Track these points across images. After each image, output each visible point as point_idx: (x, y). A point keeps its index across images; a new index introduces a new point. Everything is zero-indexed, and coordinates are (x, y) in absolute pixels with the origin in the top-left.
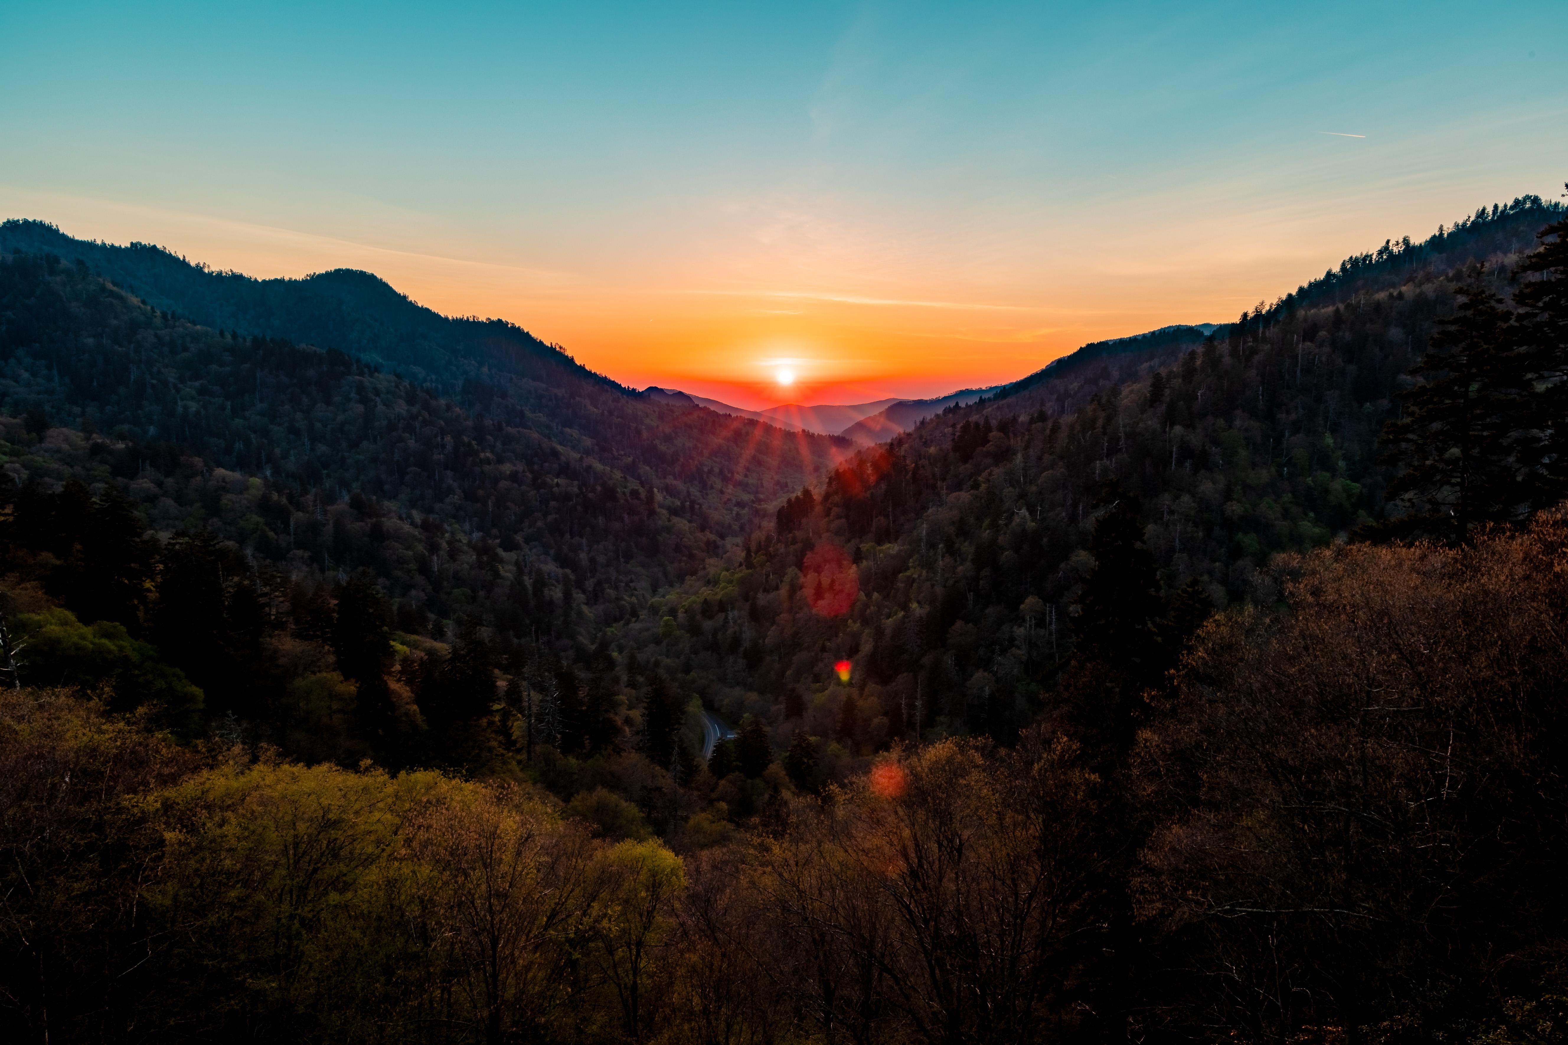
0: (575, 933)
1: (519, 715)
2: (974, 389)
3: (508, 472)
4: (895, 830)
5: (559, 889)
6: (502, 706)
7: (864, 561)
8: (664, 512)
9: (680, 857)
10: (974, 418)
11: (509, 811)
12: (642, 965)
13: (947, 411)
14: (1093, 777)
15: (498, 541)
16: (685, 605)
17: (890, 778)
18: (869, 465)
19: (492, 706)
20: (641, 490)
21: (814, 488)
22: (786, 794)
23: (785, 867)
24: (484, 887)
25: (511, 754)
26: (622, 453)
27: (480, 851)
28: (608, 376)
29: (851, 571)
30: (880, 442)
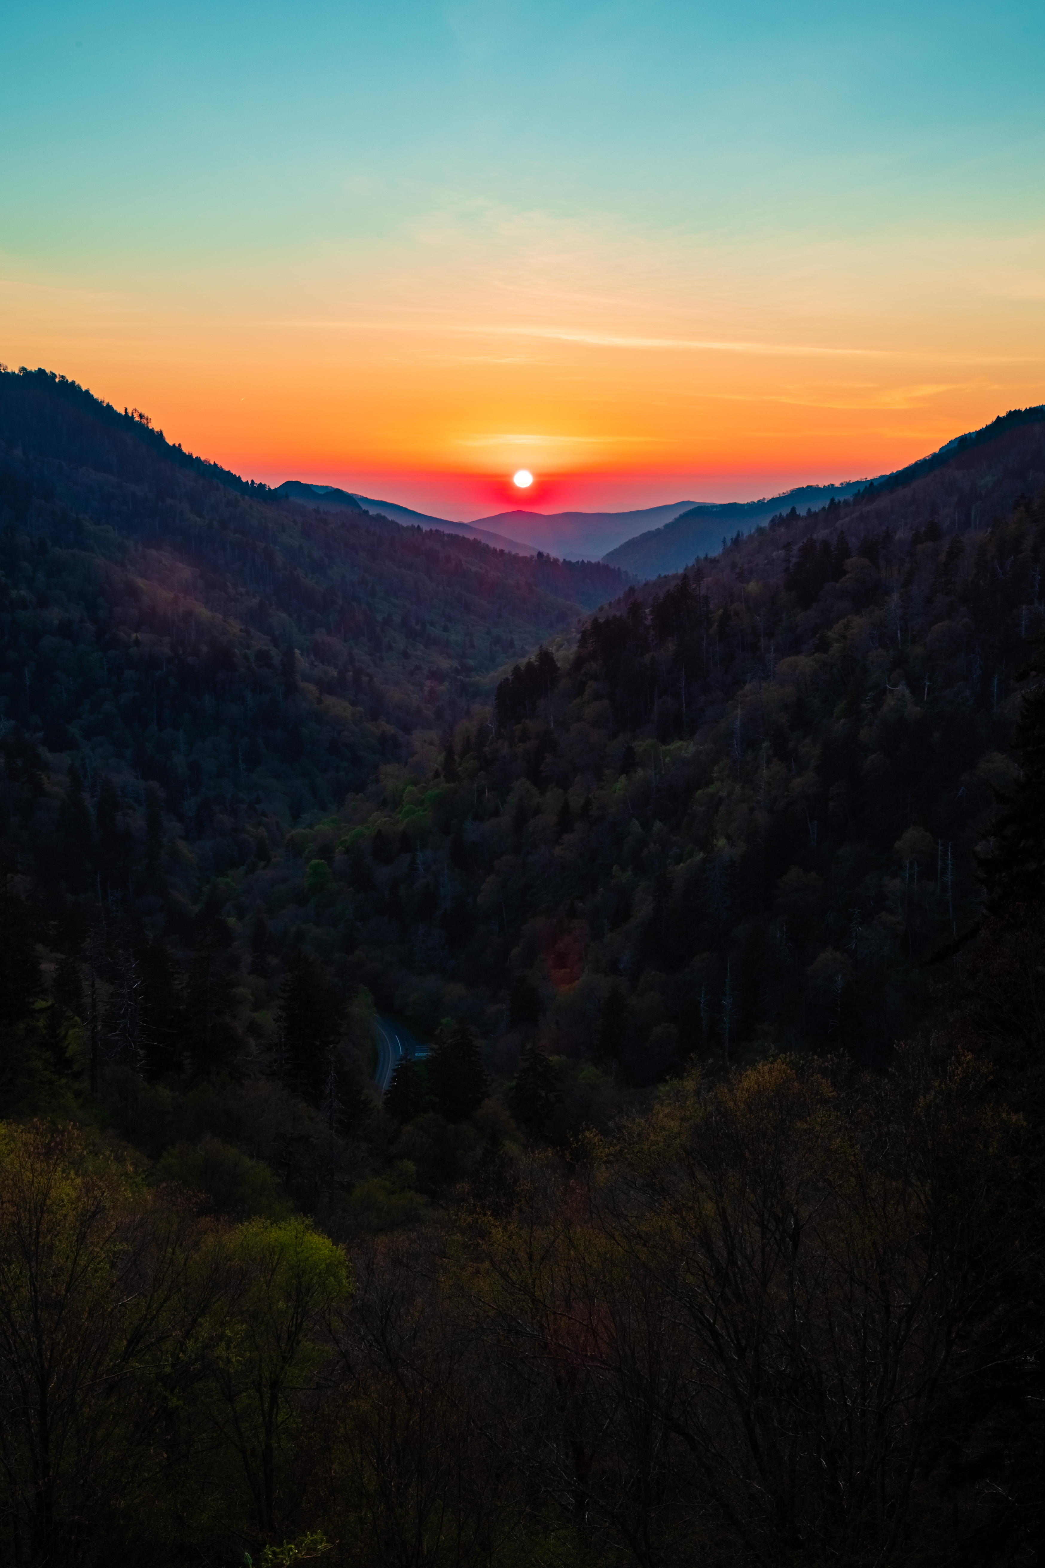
0: (173, 1366)
1: (77, 1018)
2: (821, 486)
3: (56, 622)
4: (690, 1204)
5: (146, 1296)
6: (49, 1004)
7: (639, 770)
8: (312, 687)
9: (341, 1245)
10: (821, 534)
11: (63, 1171)
12: (280, 1419)
13: (777, 522)
14: (1014, 1118)
15: (40, 735)
16: (346, 841)
17: (683, 1119)
18: (647, 611)
19: (33, 1003)
20: (274, 652)
21: (558, 650)
22: (512, 1148)
23: (512, 1263)
24: (25, 1291)
25: (64, 1081)
26: (243, 590)
27: (19, 1233)
28: (219, 464)
29: (619, 786)
30: (667, 573)
